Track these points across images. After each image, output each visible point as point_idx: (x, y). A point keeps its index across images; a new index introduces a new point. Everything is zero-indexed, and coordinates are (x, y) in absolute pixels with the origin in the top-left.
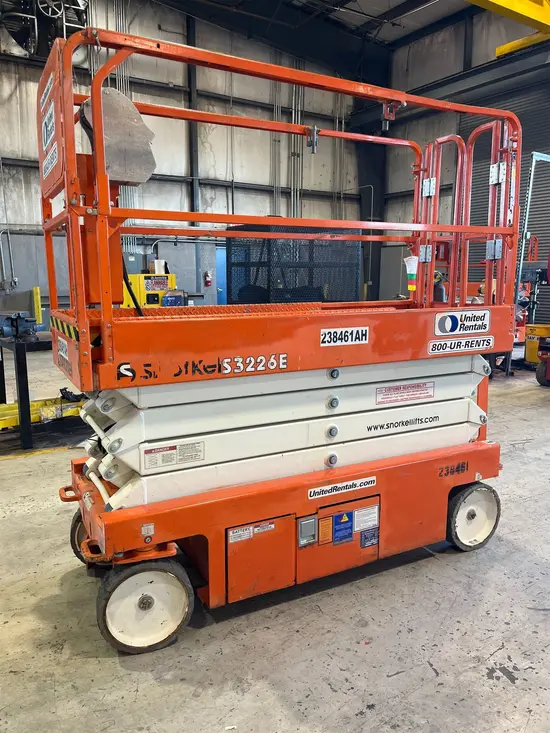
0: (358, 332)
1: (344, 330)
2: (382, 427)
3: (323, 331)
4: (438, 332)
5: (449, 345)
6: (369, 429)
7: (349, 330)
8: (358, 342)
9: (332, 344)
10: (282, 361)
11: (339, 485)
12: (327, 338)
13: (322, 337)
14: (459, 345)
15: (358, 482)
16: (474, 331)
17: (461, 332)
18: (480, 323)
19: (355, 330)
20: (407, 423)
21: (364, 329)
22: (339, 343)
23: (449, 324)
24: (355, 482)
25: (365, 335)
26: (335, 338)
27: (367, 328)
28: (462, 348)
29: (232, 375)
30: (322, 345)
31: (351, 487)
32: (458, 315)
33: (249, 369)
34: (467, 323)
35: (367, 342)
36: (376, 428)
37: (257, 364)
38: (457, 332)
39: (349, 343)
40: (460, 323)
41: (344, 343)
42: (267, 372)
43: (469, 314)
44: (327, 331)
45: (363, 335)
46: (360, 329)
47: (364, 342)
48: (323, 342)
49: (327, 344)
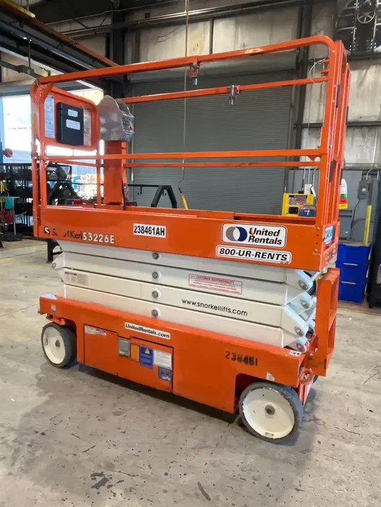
0: (158, 229)
1: (149, 226)
2: (194, 304)
3: (135, 225)
4: (225, 239)
5: (237, 251)
6: (184, 302)
7: (152, 226)
8: (158, 236)
9: (141, 234)
10: (112, 239)
11: (144, 328)
12: (138, 230)
13: (134, 229)
14: (249, 253)
15: (158, 332)
16: (265, 244)
17: (251, 243)
18: (273, 238)
19: (156, 227)
20: (216, 308)
21: (163, 227)
22: (145, 234)
23: (237, 234)
24: (155, 331)
25: (163, 232)
26: (143, 231)
27: (165, 227)
28: (252, 257)
29: (87, 242)
30: (135, 234)
31: (151, 332)
32: (247, 227)
33: (95, 240)
34: (257, 236)
35: (165, 237)
36: (189, 303)
37: (98, 238)
38: (246, 242)
39: (152, 235)
40: (249, 235)
41: (148, 235)
42: (103, 244)
43: (260, 228)
44: (138, 225)
45: (162, 232)
46: (160, 227)
47: (162, 236)
48: (135, 232)
49: (137, 234)
